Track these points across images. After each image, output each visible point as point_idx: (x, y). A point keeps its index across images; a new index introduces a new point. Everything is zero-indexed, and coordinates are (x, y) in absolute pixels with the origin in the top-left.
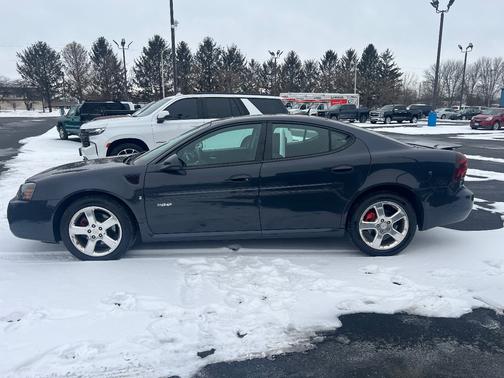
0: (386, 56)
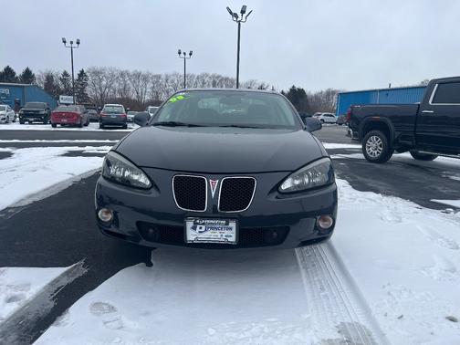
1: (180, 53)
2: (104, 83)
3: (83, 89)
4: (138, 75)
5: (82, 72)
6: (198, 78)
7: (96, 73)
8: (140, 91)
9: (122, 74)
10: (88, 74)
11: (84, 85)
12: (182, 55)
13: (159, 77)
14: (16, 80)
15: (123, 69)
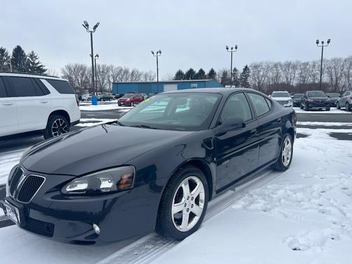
0: (32, 56)
1: (318, 43)
2: (261, 73)
3: (246, 79)
4: (288, 65)
5: (246, 67)
6: (345, 61)
7: (256, 67)
8: (289, 77)
9: (276, 66)
10: (250, 68)
11: (247, 76)
12: (320, 44)
13: (306, 64)
14: (205, 77)
15: (276, 61)
